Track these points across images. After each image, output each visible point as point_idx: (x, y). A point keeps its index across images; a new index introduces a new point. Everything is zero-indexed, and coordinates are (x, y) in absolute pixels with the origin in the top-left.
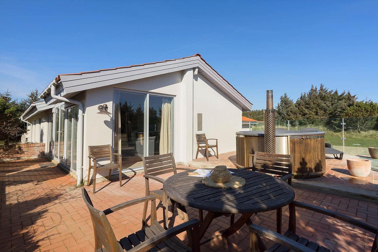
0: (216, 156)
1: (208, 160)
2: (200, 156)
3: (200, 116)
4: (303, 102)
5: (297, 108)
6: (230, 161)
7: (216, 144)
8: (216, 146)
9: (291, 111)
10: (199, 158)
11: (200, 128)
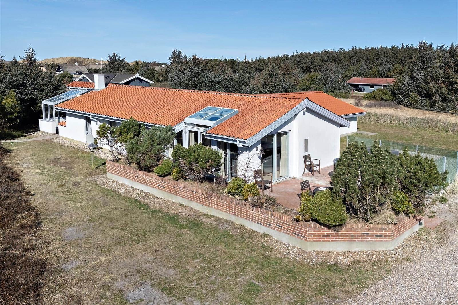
0: (318, 172)
1: (313, 175)
2: (307, 171)
3: (306, 141)
4: (452, 61)
5: (441, 71)
6: (329, 177)
7: (318, 164)
8: (319, 165)
9: (431, 77)
10: (305, 173)
11: (306, 150)
